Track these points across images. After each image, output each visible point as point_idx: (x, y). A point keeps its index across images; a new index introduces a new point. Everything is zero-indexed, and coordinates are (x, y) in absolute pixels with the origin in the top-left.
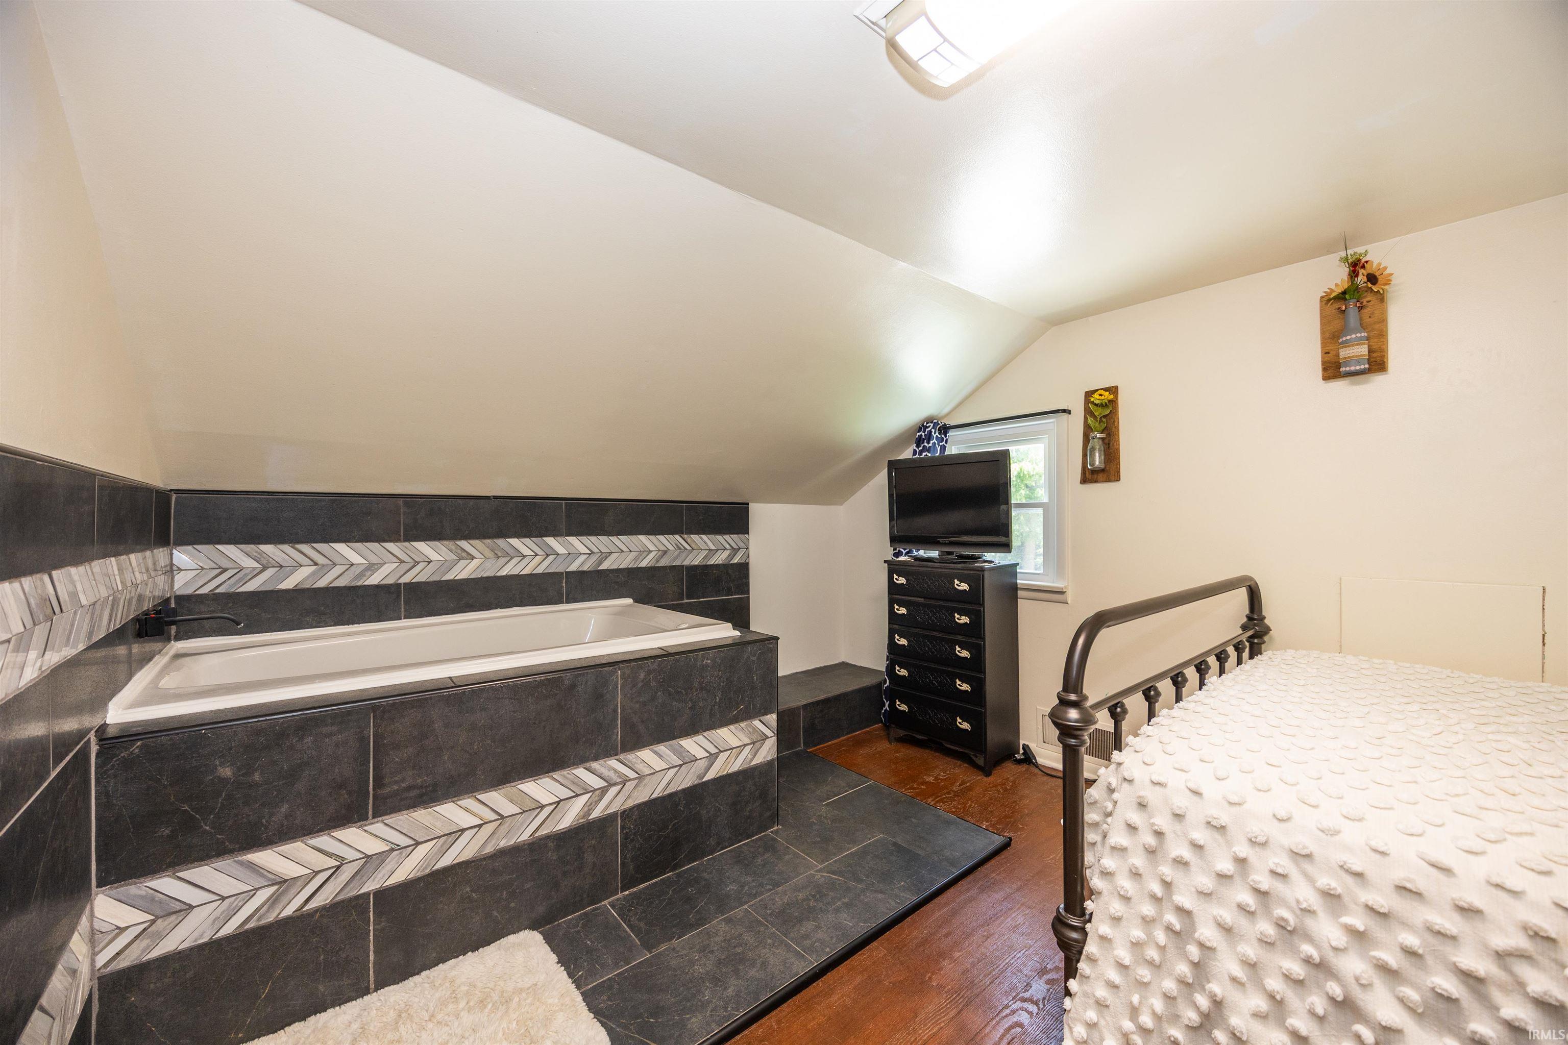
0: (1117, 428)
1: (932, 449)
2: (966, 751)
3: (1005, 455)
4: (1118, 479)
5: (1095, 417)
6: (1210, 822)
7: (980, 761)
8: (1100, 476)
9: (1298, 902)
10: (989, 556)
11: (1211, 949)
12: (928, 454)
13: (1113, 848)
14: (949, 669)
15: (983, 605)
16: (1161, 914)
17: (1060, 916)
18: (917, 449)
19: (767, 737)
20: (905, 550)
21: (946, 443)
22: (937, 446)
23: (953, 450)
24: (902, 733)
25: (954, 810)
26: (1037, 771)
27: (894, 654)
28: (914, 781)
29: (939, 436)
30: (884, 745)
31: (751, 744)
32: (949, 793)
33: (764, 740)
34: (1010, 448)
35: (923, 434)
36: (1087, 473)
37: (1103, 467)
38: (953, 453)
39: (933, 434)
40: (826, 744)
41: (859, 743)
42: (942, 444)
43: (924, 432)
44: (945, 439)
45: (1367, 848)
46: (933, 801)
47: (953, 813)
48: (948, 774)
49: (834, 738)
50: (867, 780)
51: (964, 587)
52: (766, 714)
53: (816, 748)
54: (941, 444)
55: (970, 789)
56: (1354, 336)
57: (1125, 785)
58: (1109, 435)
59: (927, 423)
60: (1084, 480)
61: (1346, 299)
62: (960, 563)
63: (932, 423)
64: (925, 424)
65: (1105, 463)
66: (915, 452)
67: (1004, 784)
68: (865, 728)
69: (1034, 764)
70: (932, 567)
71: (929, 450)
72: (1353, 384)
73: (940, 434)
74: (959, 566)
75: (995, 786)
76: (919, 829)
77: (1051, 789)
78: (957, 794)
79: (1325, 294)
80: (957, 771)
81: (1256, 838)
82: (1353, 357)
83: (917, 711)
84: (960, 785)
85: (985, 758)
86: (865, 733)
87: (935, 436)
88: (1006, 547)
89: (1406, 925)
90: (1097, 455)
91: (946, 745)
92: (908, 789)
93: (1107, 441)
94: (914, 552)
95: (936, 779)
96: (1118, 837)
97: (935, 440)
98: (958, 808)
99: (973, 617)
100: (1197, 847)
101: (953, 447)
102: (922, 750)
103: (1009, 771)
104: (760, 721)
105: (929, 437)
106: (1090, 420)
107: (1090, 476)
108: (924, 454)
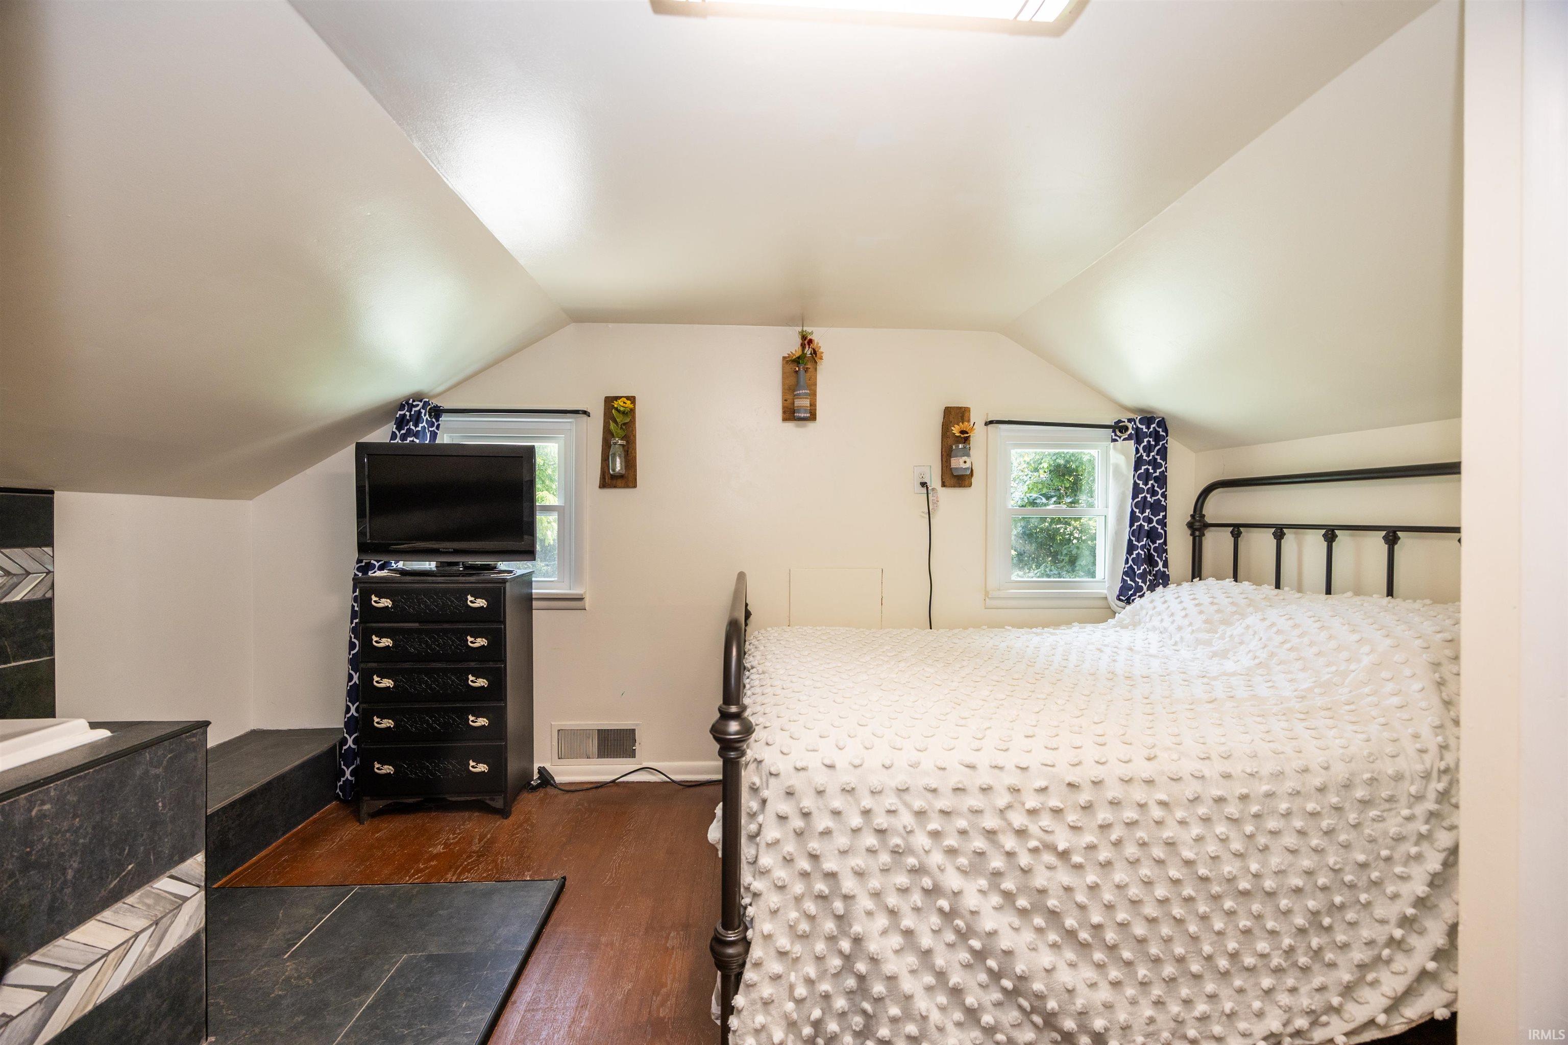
0: (635, 436)
1: (421, 434)
2: (479, 798)
3: (531, 451)
4: (635, 486)
5: (615, 422)
6: (844, 789)
7: (499, 803)
8: (619, 482)
9: (905, 827)
10: (502, 566)
11: (852, 897)
12: (415, 440)
13: (768, 845)
14: (458, 705)
15: (504, 622)
16: (809, 887)
17: (718, 936)
18: (397, 433)
19: (185, 899)
20: (378, 561)
21: (438, 427)
22: (427, 431)
23: (444, 438)
24: (381, 804)
25: (485, 875)
26: (556, 791)
27: (365, 703)
28: (417, 861)
29: (429, 419)
30: (350, 831)
31: (151, 925)
32: (470, 857)
33: (179, 907)
34: (536, 444)
35: (408, 414)
36: (607, 477)
37: (623, 472)
38: (445, 442)
39: (423, 415)
40: (247, 865)
41: (308, 841)
42: (432, 429)
43: (410, 411)
44: (436, 424)
45: (936, 768)
46: (453, 875)
47: (486, 879)
48: (459, 834)
49: (260, 849)
50: (348, 888)
51: (481, 603)
52: (183, 860)
53: (230, 876)
54: (430, 429)
55: (492, 841)
56: (804, 391)
57: (772, 780)
58: (628, 442)
59: (414, 401)
60: (604, 485)
61: (799, 363)
62: (471, 575)
63: (421, 401)
64: (411, 402)
65: (626, 469)
66: (394, 436)
67: (529, 819)
68: (312, 815)
69: (552, 785)
70: (433, 583)
71: (416, 435)
72: (797, 426)
73: (430, 416)
74: (473, 579)
75: (521, 825)
76: (455, 921)
77: (577, 806)
78: (480, 854)
79: (787, 356)
80: (469, 825)
81: (876, 789)
82: (803, 406)
83: (407, 768)
84: (480, 841)
85: (505, 798)
86: (314, 822)
87: (425, 419)
88: (529, 553)
89: (959, 814)
90: (618, 460)
91: (450, 799)
92: (413, 875)
93: (626, 448)
94: (393, 564)
95: (446, 845)
96: (771, 833)
97: (424, 424)
98: (489, 870)
99: (489, 637)
100: (836, 813)
101: (445, 435)
102: (412, 816)
103: (528, 803)
104: (172, 877)
105: (417, 419)
106: (612, 426)
107: (609, 480)
108: (409, 439)
